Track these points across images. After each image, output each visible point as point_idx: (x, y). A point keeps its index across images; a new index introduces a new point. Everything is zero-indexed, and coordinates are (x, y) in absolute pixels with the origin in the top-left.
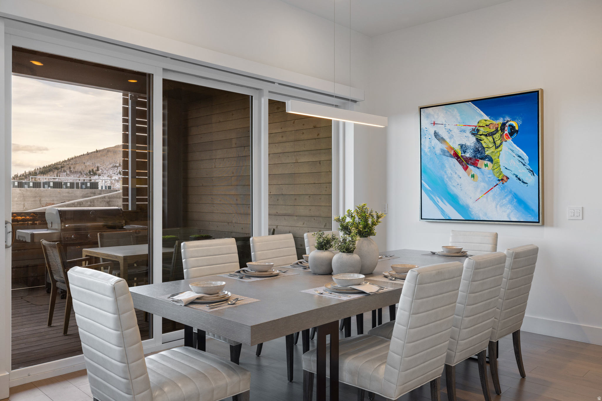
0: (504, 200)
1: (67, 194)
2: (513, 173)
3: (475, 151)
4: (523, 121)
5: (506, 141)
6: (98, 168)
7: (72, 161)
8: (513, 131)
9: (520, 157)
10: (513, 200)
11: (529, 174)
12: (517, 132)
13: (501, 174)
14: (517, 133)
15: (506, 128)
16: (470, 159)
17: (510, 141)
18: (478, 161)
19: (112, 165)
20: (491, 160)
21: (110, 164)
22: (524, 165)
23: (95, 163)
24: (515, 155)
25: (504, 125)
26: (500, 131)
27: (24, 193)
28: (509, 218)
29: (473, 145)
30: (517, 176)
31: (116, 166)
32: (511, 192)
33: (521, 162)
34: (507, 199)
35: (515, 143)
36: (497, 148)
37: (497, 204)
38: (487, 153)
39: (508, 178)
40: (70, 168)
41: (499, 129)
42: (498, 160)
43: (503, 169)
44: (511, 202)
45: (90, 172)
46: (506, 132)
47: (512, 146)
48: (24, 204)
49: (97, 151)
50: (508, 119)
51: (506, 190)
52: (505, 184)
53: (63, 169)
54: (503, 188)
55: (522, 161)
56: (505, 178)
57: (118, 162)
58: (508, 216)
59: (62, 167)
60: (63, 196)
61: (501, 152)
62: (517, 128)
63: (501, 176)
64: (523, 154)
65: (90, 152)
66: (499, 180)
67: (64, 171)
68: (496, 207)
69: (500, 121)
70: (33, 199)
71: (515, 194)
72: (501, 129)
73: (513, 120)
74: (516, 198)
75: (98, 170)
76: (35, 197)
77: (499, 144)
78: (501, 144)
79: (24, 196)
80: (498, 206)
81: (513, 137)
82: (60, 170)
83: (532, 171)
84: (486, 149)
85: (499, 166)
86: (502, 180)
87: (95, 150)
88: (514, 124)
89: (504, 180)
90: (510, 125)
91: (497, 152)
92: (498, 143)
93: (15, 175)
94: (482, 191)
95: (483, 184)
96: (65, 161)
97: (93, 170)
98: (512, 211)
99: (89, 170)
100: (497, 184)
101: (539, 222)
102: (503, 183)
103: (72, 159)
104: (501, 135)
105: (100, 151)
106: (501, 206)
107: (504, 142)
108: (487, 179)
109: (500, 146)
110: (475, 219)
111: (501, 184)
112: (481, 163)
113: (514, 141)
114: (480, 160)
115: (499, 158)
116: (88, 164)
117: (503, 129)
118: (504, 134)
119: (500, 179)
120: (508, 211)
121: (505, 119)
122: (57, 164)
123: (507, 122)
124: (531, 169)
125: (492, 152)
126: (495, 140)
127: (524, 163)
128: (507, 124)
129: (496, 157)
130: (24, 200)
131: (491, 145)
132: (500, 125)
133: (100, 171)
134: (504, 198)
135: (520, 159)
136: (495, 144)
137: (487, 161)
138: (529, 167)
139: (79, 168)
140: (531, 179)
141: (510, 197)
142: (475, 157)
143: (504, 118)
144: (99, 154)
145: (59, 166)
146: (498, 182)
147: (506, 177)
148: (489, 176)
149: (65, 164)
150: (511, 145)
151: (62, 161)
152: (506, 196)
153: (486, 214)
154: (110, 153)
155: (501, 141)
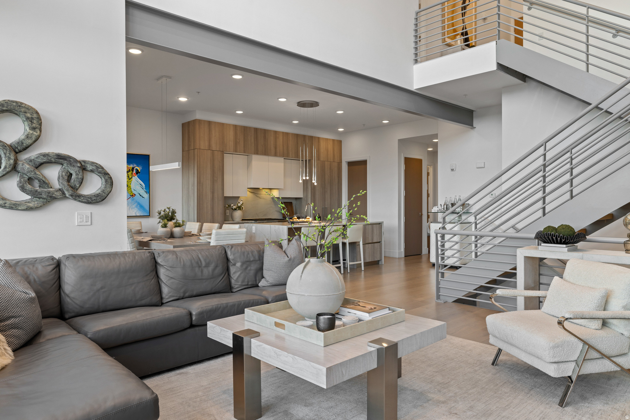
2: (138, 192)
4: (142, 168)
5: (134, 176)
8: (137, 172)
9: (141, 185)
11: (145, 193)
12: (140, 172)
15: (134, 170)
17: (136, 176)
22: (143, 189)
24: (138, 183)
25: (133, 168)
26: (131, 171)
30: (139, 194)
32: (136, 202)
34: (135, 205)
39: (135, 195)
41: (131, 170)
42: (130, 185)
43: (132, 190)
44: (136, 207)
46: (134, 172)
47: (138, 179)
50: (135, 165)
52: (134, 197)
54: (133, 200)
55: (142, 187)
56: (134, 195)
58: (135, 213)
62: (139, 171)
64: (142, 184)
66: (131, 196)
69: (131, 166)
71: (138, 202)
72: (132, 170)
73: (138, 166)
74: (139, 205)
78: (132, 178)
80: (130, 208)
81: (138, 175)
85: (131, 188)
86: (132, 195)
88: (138, 168)
89: (133, 195)
90: (136, 169)
91: (130, 181)
92: (130, 177)
98: (137, 211)
101: (149, 216)
104: (132, 173)
106: (132, 209)
107: (133, 177)
109: (131, 178)
113: (138, 177)
117: (133, 170)
119: (131, 195)
120: (135, 211)
126: (129, 175)
128: (135, 168)
129: (129, 184)
132: (131, 168)
134: (133, 205)
135: (141, 186)
138: (145, 190)
140: (146, 196)
141: (136, 204)
143: (133, 165)
146: (130, 197)
152: (134, 204)
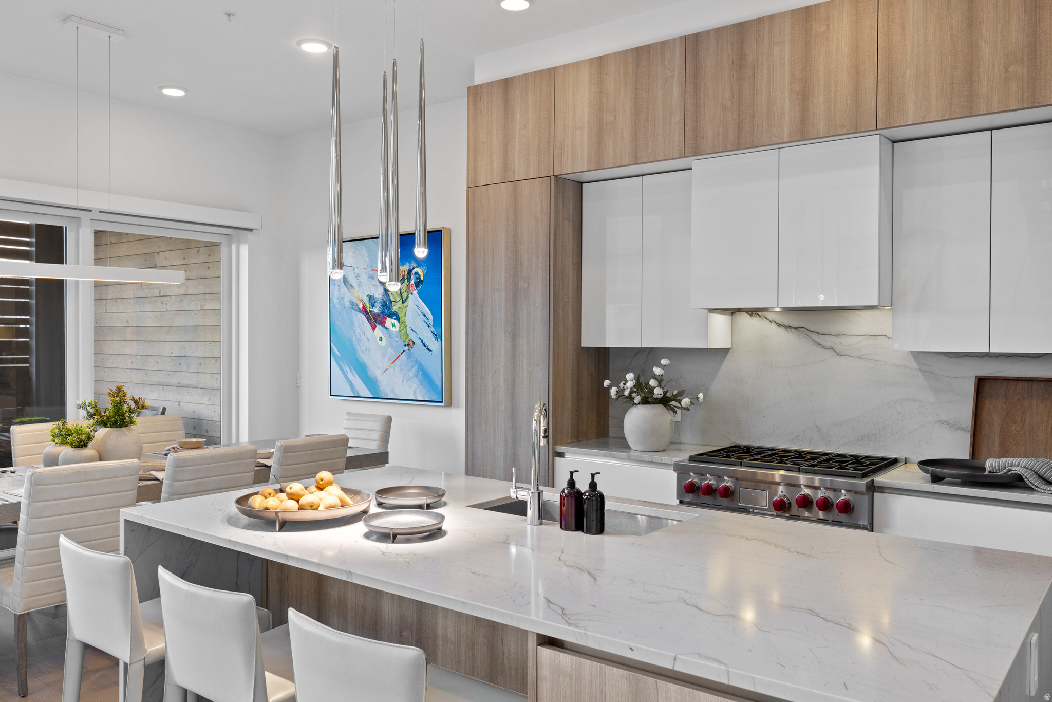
0: (410, 372)
2: (418, 336)
3: (383, 306)
5: (412, 294)
8: (418, 281)
9: (425, 315)
10: (419, 373)
11: (433, 339)
12: (422, 281)
13: (407, 338)
14: (422, 284)
15: (412, 277)
16: (379, 315)
17: (415, 293)
18: (386, 318)
20: (398, 319)
22: (429, 327)
24: (420, 313)
25: (410, 272)
26: (406, 281)
28: (416, 396)
29: (380, 297)
30: (422, 341)
32: (416, 361)
33: (427, 323)
34: (413, 371)
35: (420, 297)
36: (403, 302)
37: (404, 377)
38: (394, 309)
39: (414, 343)
41: (406, 277)
42: (404, 318)
43: (409, 331)
44: (416, 375)
46: (412, 282)
47: (418, 301)
51: (412, 359)
52: (411, 350)
54: (410, 357)
55: (427, 321)
56: (411, 344)
58: (414, 393)
61: (407, 308)
62: (422, 278)
63: (408, 339)
64: (427, 312)
66: (405, 345)
68: (403, 382)
69: (407, 268)
71: (420, 364)
73: (419, 266)
74: (421, 370)
77: (405, 298)
78: (407, 298)
80: (405, 380)
81: (418, 289)
83: (436, 335)
84: (393, 303)
85: (406, 326)
86: (408, 345)
88: (420, 272)
89: (410, 345)
90: (416, 274)
91: (404, 307)
92: (405, 295)
94: (389, 359)
95: (390, 350)
98: (418, 387)
100: (404, 351)
101: (442, 402)
102: (409, 350)
104: (407, 286)
106: (407, 380)
107: (410, 295)
108: (394, 344)
109: (406, 299)
110: (383, 397)
111: (408, 351)
112: (389, 321)
114: (388, 318)
115: (405, 316)
117: (409, 278)
118: (410, 284)
119: (407, 344)
121: (411, 265)
123: (413, 269)
124: (435, 333)
125: (399, 307)
126: (402, 292)
127: (428, 324)
128: (414, 272)
129: (403, 315)
131: (398, 299)
132: (407, 273)
134: (410, 370)
135: (425, 318)
136: (402, 296)
137: (395, 319)
138: (433, 329)
140: (434, 345)
141: (415, 368)
142: (383, 313)
143: (410, 262)
146: (404, 348)
147: (412, 341)
148: (396, 340)
150: (416, 299)
152: (412, 367)
153: (393, 391)
155: (407, 293)
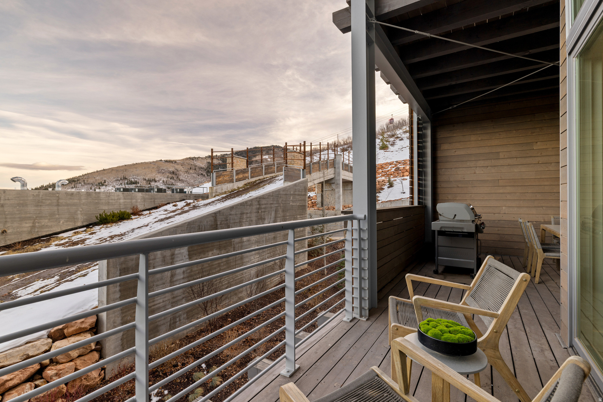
1: (170, 197)
6: (105, 181)
7: (86, 177)
19: (115, 179)
21: (114, 178)
23: (103, 178)
27: (144, 196)
31: (118, 180)
40: (84, 181)
45: (99, 184)
48: (144, 204)
49: (104, 170)
53: (78, 181)
57: (120, 177)
59: (78, 180)
60: (168, 199)
65: (99, 170)
67: (80, 183)
70: (150, 201)
75: (105, 182)
76: (151, 199)
79: (144, 199)
82: (76, 182)
87: (103, 169)
93: (41, 186)
96: (80, 176)
97: (101, 182)
99: (98, 182)
103: (86, 174)
105: (106, 170)
116: (98, 178)
122: (74, 178)
130: (144, 201)
133: (106, 183)
139: (90, 181)
144: (106, 172)
145: (76, 180)
149: (80, 178)
151: (78, 176)
154: (113, 171)
